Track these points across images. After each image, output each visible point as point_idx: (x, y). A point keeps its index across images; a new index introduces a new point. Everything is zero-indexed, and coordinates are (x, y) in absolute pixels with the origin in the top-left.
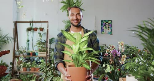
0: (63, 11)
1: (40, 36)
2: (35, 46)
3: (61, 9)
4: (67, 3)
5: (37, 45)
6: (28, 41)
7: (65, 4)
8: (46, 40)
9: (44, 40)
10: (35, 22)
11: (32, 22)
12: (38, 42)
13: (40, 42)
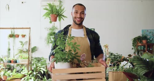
0: (45, 18)
1: (22, 45)
2: (16, 55)
3: (43, 16)
4: (50, 10)
5: (18, 54)
6: (9, 50)
7: (47, 11)
8: (28, 49)
9: (26, 49)
10: (17, 28)
11: (14, 28)
12: (19, 51)
13: (22, 51)
